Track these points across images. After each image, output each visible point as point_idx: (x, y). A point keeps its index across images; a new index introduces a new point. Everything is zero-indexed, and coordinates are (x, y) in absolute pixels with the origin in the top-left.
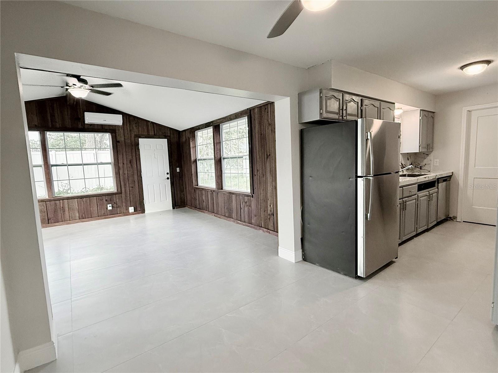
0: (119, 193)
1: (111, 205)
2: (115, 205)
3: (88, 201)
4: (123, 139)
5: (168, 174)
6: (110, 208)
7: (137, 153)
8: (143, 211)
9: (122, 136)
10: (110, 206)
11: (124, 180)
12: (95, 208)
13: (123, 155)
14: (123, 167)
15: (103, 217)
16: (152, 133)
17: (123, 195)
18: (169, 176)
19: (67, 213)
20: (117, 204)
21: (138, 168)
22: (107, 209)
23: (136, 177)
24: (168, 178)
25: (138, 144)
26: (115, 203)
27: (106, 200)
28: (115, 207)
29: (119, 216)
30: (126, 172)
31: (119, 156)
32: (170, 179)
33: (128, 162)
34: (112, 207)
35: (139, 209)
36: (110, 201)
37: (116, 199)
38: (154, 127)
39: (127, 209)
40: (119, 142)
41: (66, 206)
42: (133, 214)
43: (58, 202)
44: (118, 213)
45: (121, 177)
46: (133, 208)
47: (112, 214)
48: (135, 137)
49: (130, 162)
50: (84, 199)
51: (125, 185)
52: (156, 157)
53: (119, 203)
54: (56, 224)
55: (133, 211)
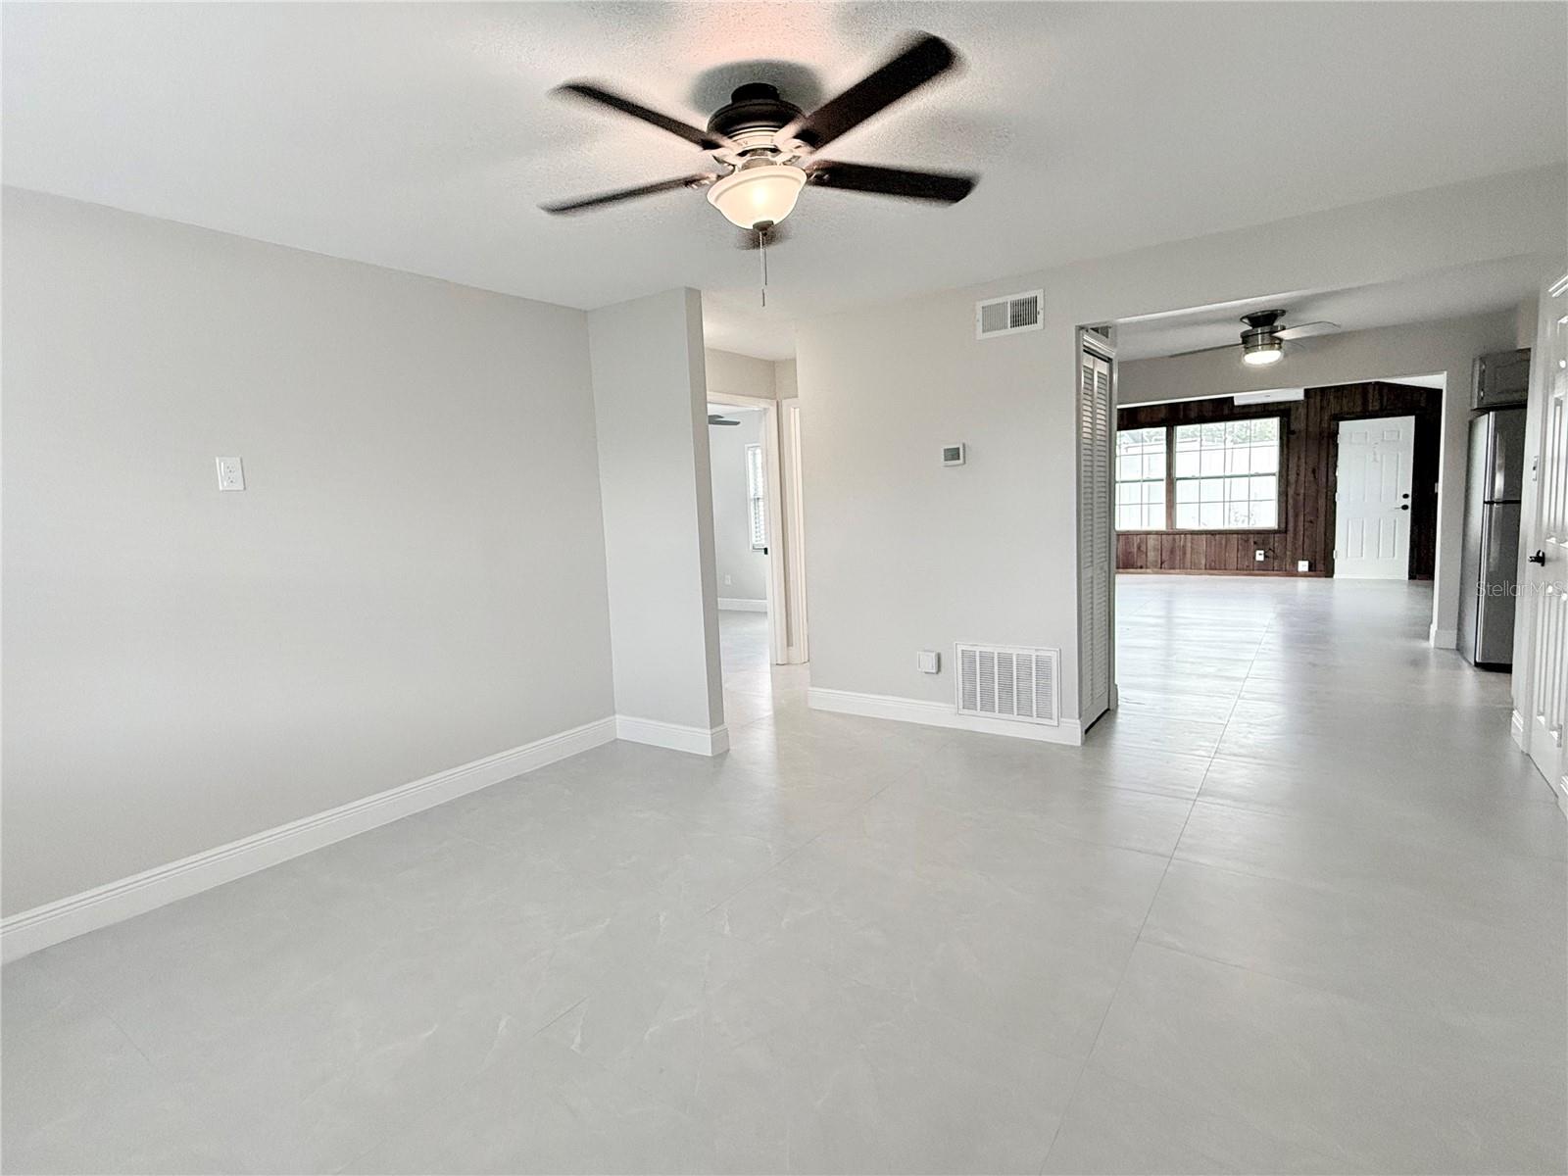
0: (1282, 531)
1: (1262, 552)
2: (1271, 554)
3: (1224, 542)
4: (1303, 426)
5: (1406, 496)
6: (1260, 556)
7: (1332, 453)
8: (1329, 572)
9: (1303, 421)
10: (1260, 554)
11: (1295, 507)
12: (1232, 556)
13: (1299, 458)
14: (1297, 482)
15: (1245, 572)
16: (1374, 406)
17: (1290, 537)
18: (1408, 502)
19: (1188, 555)
20: (1274, 552)
21: (1330, 482)
22: (1254, 557)
23: (1322, 502)
24: (1405, 507)
25: (1334, 434)
26: (1270, 549)
27: (1255, 543)
28: (1269, 557)
29: (1275, 575)
30: (1302, 491)
31: (1291, 459)
32: (1409, 511)
33: (1310, 470)
34: (1266, 557)
35: (1320, 566)
36: (1258, 546)
37: (1275, 541)
38: (1381, 395)
39: (1295, 565)
40: (1293, 432)
41: (1189, 544)
42: (1304, 575)
43: (1177, 537)
44: (1276, 568)
45: (1291, 501)
46: (1306, 563)
47: (1264, 569)
48: (1331, 420)
49: (1314, 472)
50: (1217, 536)
51: (1296, 516)
52: (1379, 459)
53: (1277, 551)
54: (1172, 571)
55: (1306, 569)
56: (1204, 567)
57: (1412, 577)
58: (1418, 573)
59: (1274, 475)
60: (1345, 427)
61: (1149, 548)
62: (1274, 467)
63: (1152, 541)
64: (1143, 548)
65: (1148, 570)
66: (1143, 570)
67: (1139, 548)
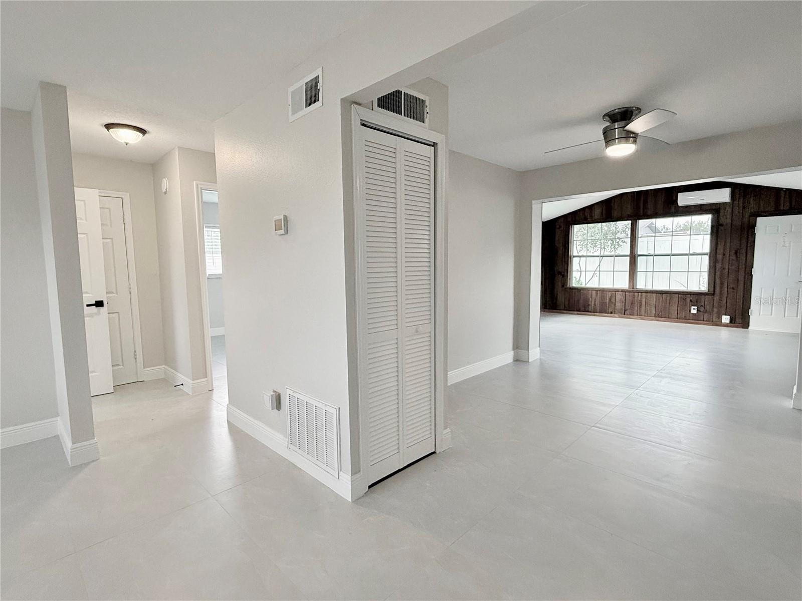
0: (711, 293)
1: (696, 307)
2: (702, 309)
3: (668, 298)
4: (729, 221)
6: (694, 310)
7: (750, 239)
8: (745, 324)
9: (729, 216)
10: (694, 309)
11: (721, 278)
12: (674, 308)
13: (725, 242)
14: (723, 260)
15: (683, 320)
16: (784, 207)
17: (716, 298)
19: (643, 308)
20: (704, 308)
21: (748, 261)
22: (690, 311)
23: (742, 274)
25: (753, 226)
26: (702, 306)
27: (691, 301)
28: (700, 311)
29: (704, 324)
30: (727, 267)
31: (719, 244)
33: (733, 252)
34: (697, 311)
35: (739, 320)
36: (694, 303)
37: (705, 301)
38: (791, 198)
39: (720, 318)
40: (722, 225)
41: (644, 300)
42: (726, 325)
43: (636, 294)
44: (705, 319)
45: (718, 273)
46: (728, 317)
47: (696, 319)
48: (750, 216)
49: (736, 253)
50: (664, 295)
51: (722, 284)
52: (787, 245)
53: (708, 307)
54: (631, 317)
55: (728, 321)
56: (653, 315)
59: (706, 254)
60: (760, 221)
61: (617, 300)
62: (707, 249)
63: (619, 296)
64: (613, 300)
65: (616, 315)
66: (612, 315)
67: (610, 300)
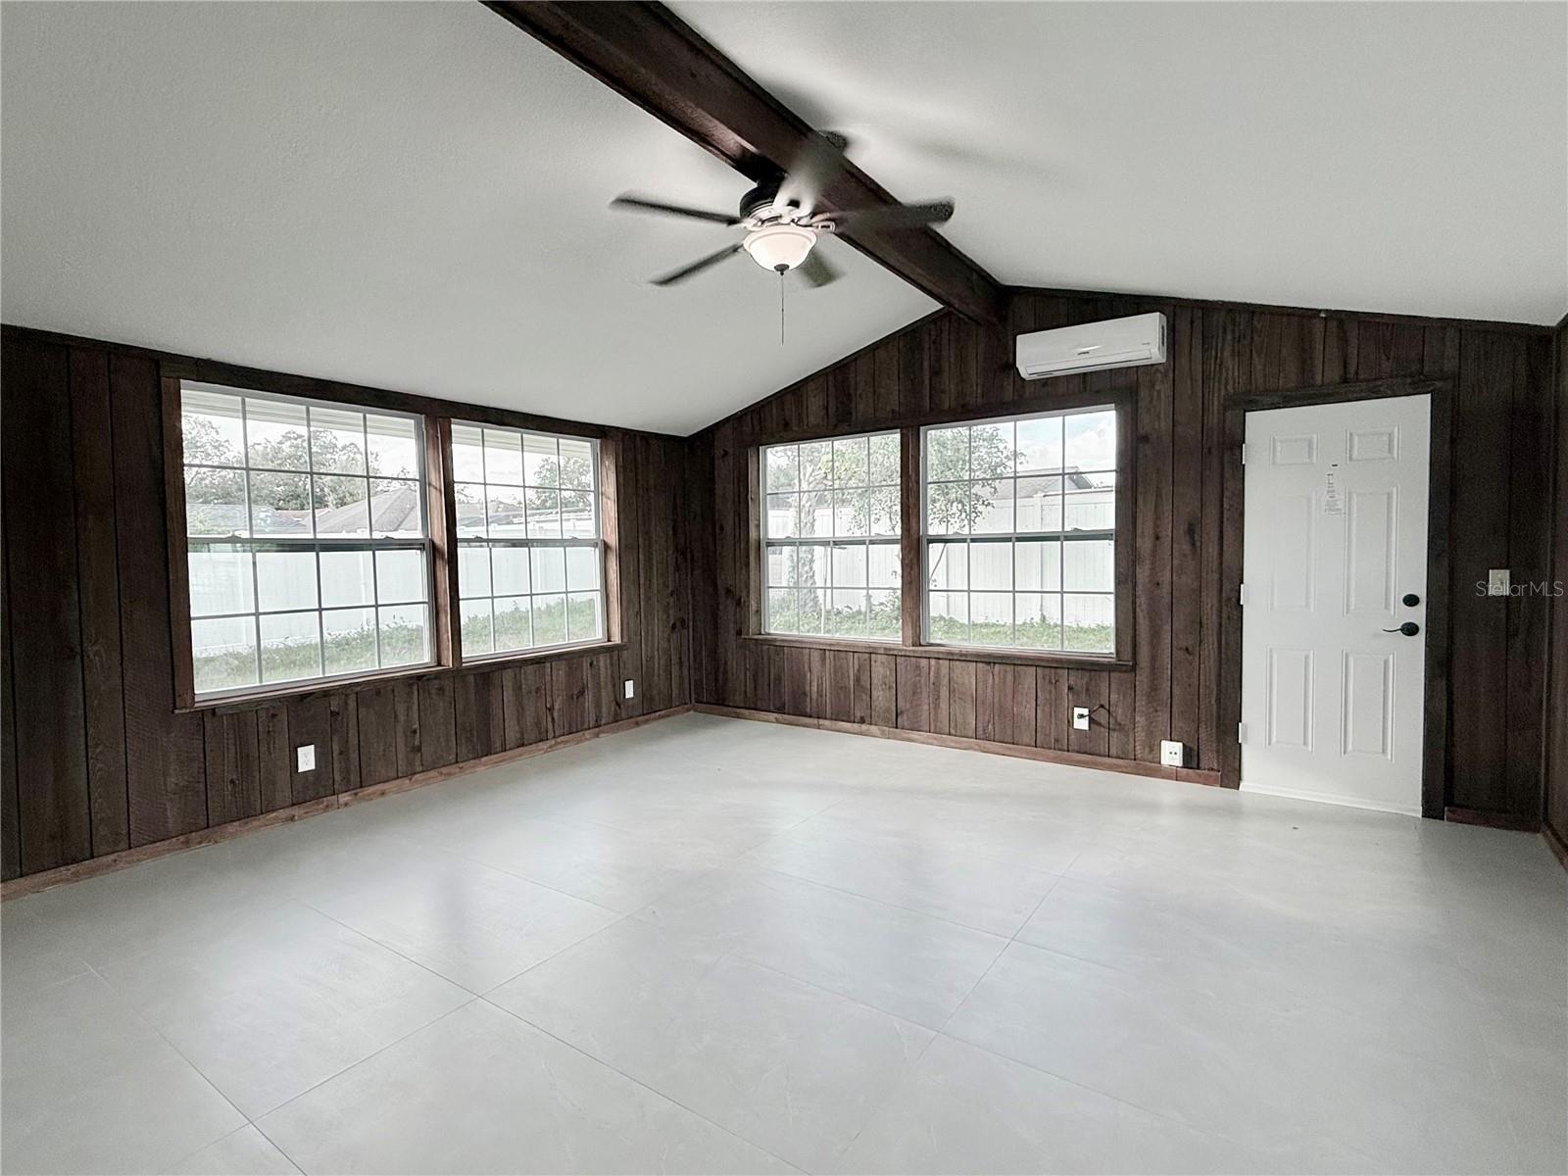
0: (1126, 665)
1: (1085, 711)
2: (1102, 716)
3: (1010, 677)
4: (1165, 425)
5: (1411, 601)
6: (1081, 721)
7: (1229, 485)
8: (1230, 775)
9: (1164, 407)
10: (1081, 716)
11: (1153, 615)
12: (1027, 711)
13: (1159, 495)
14: (1154, 552)
15: (1053, 753)
16: (1326, 372)
17: (1142, 678)
18: (1418, 615)
19: (944, 705)
20: (1109, 711)
21: (1226, 556)
22: (1070, 723)
23: (1210, 601)
24: (1410, 630)
25: (1234, 443)
26: (1102, 706)
27: (1070, 688)
28: (1100, 724)
29: (1111, 768)
30: (1167, 577)
31: (1140, 502)
32: (1421, 637)
33: (1182, 528)
34: (1091, 721)
35: (1209, 758)
36: (1079, 697)
37: (1111, 691)
38: (1344, 340)
39: (1154, 750)
40: (1146, 439)
41: (944, 681)
42: (1173, 775)
43: (924, 662)
44: (1113, 751)
45: (1143, 599)
46: (1178, 747)
47: (1083, 751)
48: (1225, 409)
49: (1191, 531)
50: (996, 667)
51: (1155, 634)
52: (1341, 504)
53: (1120, 712)
54: (915, 735)
55: (1178, 761)
56: (971, 732)
57: (1432, 808)
58: (1449, 801)
59: (1107, 535)
60: (1260, 425)
61: (875, 681)
62: (1110, 523)
63: (880, 670)
64: (865, 679)
65: (874, 729)
66: (864, 727)
67: (858, 680)
